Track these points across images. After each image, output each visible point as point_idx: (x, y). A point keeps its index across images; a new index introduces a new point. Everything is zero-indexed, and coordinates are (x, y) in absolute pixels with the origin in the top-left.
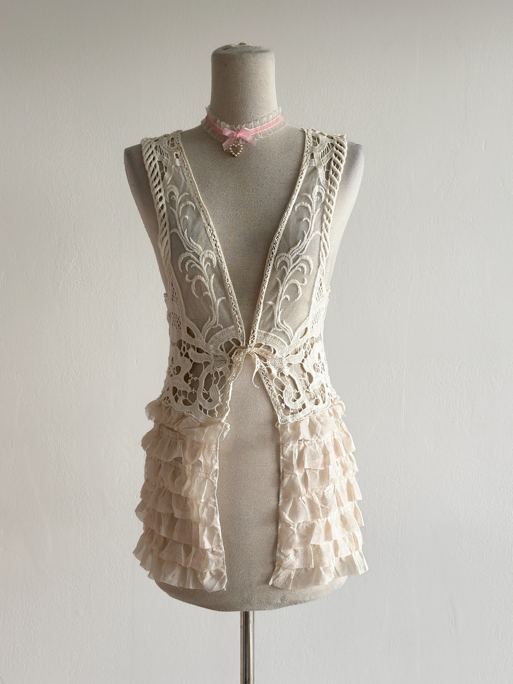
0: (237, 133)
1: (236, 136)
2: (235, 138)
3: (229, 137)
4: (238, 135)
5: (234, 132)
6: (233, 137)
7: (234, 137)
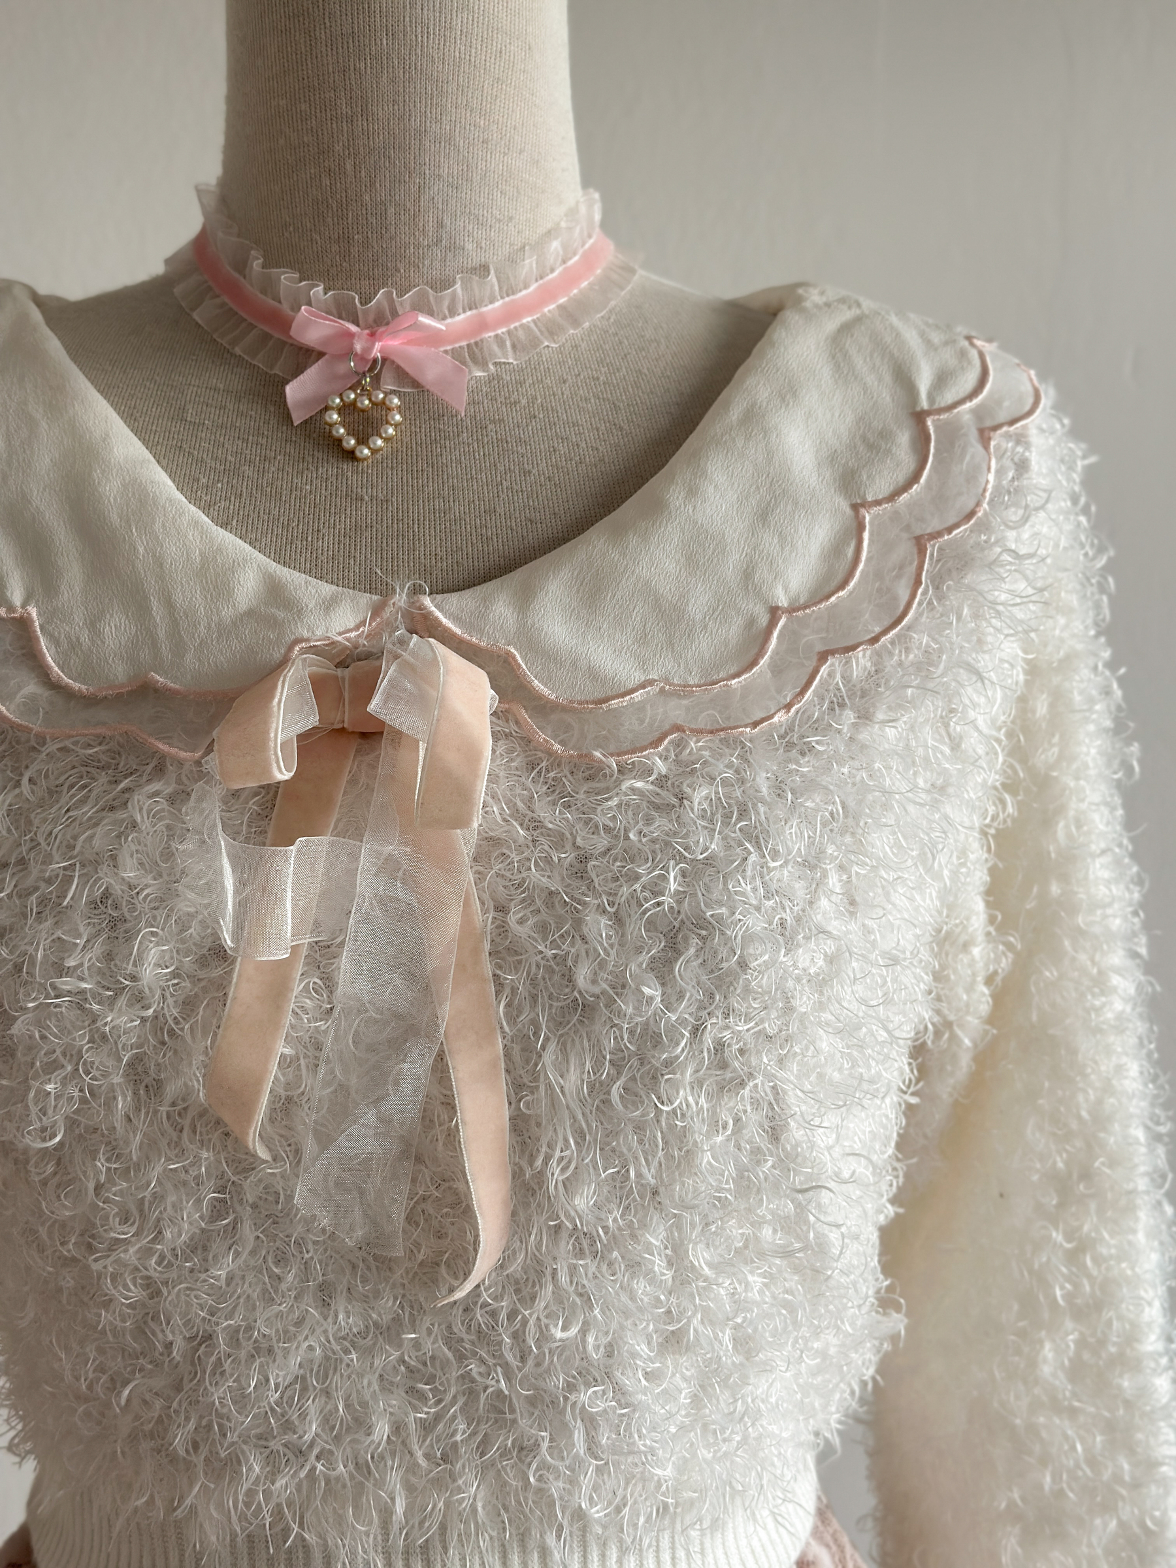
0: (372, 335)
1: (368, 349)
2: (362, 358)
3: (321, 355)
4: (378, 346)
5: (353, 328)
6: (349, 353)
7: (356, 354)
